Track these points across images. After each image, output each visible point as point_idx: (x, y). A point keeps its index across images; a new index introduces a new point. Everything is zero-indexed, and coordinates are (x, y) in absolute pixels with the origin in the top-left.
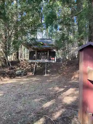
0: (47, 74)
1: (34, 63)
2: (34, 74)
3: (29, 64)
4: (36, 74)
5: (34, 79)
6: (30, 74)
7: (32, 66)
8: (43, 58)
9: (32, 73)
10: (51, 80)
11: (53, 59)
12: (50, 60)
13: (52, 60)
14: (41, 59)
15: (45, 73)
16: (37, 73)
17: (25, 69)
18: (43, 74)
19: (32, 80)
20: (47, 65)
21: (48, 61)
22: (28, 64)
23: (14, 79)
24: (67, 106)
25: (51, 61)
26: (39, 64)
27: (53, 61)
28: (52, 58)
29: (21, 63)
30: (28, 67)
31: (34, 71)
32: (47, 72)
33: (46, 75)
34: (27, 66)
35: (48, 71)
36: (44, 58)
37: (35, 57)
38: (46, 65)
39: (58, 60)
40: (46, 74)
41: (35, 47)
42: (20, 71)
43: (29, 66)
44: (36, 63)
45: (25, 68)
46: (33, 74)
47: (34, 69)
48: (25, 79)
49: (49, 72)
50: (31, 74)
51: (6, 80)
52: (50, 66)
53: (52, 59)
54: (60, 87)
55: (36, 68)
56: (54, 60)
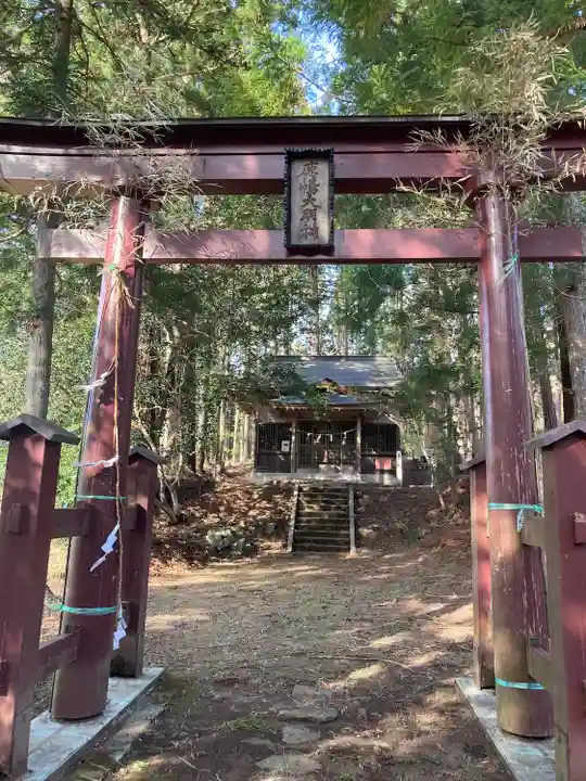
0: (357, 546)
1: (287, 491)
2: (290, 549)
3: (262, 497)
4: (303, 549)
5: (302, 569)
6: (269, 548)
7: (276, 504)
8: (330, 462)
9: (280, 544)
10: (384, 576)
11: (387, 467)
12: (368, 469)
13: (382, 472)
14: (322, 466)
15: (348, 543)
16: (307, 545)
17: (242, 524)
18: (339, 550)
19: (292, 573)
20: (356, 498)
21: (358, 478)
22: (256, 496)
23: (207, 571)
24: (453, 647)
25: (376, 478)
26: (314, 493)
27: (386, 476)
28: (382, 464)
29: (222, 492)
30: (261, 512)
31: (291, 533)
32: (358, 536)
33: (353, 553)
34: (254, 507)
35: (365, 531)
36: (338, 461)
37: (287, 455)
38: (351, 502)
39: (416, 469)
40: (353, 548)
41: (291, 403)
42: (223, 533)
43: (264, 504)
44: (300, 490)
45: (245, 514)
46: (285, 546)
47: (292, 523)
48: (257, 571)
49: (368, 538)
50: (276, 546)
51: (176, 572)
52: (375, 503)
53: (378, 465)
54: (428, 600)
55: (298, 514)
56: (393, 472)
